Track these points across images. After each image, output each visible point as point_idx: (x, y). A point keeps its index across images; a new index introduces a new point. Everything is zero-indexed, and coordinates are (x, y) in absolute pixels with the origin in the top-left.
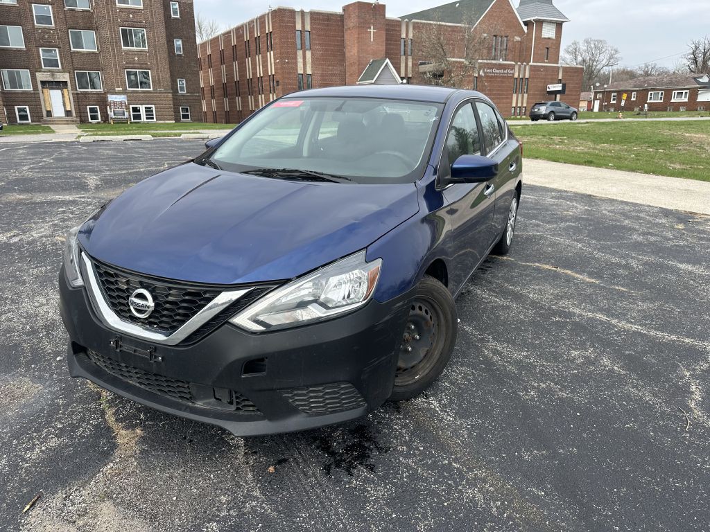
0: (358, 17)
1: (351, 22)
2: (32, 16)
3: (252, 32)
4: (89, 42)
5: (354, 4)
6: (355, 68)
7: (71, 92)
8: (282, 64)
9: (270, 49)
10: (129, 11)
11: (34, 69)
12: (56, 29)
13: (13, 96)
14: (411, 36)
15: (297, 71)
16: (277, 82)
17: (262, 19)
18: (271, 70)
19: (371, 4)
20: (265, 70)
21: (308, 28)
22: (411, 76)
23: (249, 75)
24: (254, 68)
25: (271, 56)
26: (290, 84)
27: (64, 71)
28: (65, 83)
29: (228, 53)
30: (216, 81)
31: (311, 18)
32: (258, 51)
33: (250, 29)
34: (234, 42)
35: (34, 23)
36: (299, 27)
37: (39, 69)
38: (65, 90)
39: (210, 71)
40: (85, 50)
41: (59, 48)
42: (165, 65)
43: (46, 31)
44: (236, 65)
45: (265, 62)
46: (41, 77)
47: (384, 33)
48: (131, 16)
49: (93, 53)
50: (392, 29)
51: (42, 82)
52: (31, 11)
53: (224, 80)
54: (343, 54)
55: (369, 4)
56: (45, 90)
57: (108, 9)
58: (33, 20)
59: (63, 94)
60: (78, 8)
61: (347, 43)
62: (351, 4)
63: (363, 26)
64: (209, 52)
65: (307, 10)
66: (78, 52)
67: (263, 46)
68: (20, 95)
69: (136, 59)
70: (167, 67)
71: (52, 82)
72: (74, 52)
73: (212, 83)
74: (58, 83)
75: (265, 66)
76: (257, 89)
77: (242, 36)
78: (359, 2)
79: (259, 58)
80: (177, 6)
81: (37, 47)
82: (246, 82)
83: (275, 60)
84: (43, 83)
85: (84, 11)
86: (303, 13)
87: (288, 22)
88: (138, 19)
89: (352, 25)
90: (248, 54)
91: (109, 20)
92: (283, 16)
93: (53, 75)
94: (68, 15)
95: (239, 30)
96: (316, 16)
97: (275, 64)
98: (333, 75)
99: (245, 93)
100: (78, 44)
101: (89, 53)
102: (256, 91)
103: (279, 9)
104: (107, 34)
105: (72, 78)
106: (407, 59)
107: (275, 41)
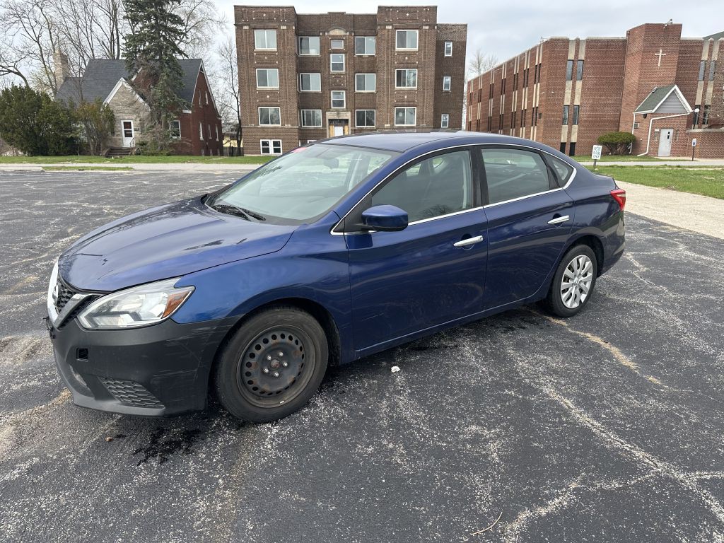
0: (645, 40)
1: (636, 47)
2: (329, 64)
3: (522, 65)
4: (370, 84)
5: (641, 27)
6: (633, 97)
7: (350, 128)
8: (547, 96)
9: (537, 81)
10: (405, 53)
11: (326, 109)
12: (346, 74)
13: (308, 132)
14: (715, 57)
15: (563, 103)
16: (540, 114)
17: (532, 52)
18: (536, 102)
19: (663, 25)
20: (530, 103)
21: (582, 56)
22: (710, 104)
23: (514, 108)
24: (519, 101)
25: (537, 88)
26: (553, 116)
27: (347, 110)
28: (347, 121)
29: (497, 88)
30: (483, 115)
31: (587, 46)
32: (526, 84)
33: (520, 62)
34: (504, 75)
35: (330, 70)
36: (571, 56)
37: (329, 109)
38: (346, 127)
39: (479, 105)
40: (366, 91)
41: (346, 90)
42: (430, 102)
43: (338, 76)
44: (503, 98)
45: (531, 94)
46: (330, 115)
47: (675, 57)
48: (406, 58)
49: (372, 93)
50: (690, 51)
51: (329, 120)
52: (329, 60)
53: (491, 114)
54: (622, 82)
55: (660, 26)
56: (331, 127)
57: (388, 54)
58: (329, 68)
59: (344, 130)
60: (365, 55)
61: (628, 70)
62: (637, 27)
63: (649, 50)
64: (480, 87)
65: (583, 38)
66: (360, 93)
67: (531, 78)
68: (312, 131)
69: (406, 97)
70: (432, 103)
71: (337, 120)
72: (357, 93)
73: (479, 117)
74: (340, 121)
75: (530, 99)
76: (519, 122)
77: (513, 69)
78: (647, 24)
79: (525, 91)
80: (451, 45)
81: (330, 90)
82: (510, 115)
83: (540, 92)
84: (331, 121)
85: (370, 56)
86: (578, 42)
87: (559, 52)
88: (412, 60)
89: (636, 49)
90: (515, 88)
91: (387, 63)
92: (556, 47)
93: (338, 114)
94: (357, 61)
95: (510, 63)
96: (593, 44)
97: (540, 96)
98: (605, 105)
99: (507, 126)
100: (361, 86)
101: (369, 94)
102: (518, 124)
103: (551, 39)
104: (384, 76)
105: (353, 116)
106: (706, 85)
107: (544, 72)
